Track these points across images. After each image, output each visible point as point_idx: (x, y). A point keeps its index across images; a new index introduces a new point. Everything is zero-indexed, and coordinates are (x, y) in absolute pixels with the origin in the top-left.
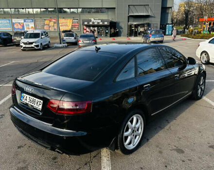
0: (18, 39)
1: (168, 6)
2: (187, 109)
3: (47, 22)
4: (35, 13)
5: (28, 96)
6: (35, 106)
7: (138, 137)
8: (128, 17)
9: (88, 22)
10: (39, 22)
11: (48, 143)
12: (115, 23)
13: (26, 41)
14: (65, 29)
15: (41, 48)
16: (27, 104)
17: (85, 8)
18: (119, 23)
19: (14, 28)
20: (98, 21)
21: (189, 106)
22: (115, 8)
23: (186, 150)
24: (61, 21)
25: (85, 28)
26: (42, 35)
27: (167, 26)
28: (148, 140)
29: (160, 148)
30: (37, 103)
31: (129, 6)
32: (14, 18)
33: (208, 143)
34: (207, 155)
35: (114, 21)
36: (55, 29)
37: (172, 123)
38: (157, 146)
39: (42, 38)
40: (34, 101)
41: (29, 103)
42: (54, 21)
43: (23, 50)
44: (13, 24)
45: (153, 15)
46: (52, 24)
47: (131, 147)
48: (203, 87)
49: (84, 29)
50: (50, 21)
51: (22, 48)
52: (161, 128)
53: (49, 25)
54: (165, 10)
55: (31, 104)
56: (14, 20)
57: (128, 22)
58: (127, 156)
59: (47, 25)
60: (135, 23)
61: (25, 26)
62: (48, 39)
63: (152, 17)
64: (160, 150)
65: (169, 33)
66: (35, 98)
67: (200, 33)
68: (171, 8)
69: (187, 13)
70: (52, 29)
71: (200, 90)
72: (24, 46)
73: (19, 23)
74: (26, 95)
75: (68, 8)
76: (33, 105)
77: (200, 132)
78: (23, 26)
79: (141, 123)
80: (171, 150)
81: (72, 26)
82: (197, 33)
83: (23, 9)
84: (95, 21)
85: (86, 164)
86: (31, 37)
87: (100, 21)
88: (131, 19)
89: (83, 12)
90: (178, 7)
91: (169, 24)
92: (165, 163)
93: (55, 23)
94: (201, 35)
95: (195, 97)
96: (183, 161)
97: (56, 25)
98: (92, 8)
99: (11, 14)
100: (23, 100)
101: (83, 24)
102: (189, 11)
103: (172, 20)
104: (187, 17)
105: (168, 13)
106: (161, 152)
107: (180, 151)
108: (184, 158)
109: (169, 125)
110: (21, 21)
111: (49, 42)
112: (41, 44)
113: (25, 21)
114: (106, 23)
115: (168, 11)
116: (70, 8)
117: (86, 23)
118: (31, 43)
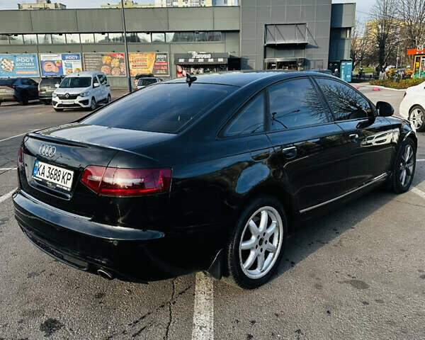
0: (48, 89)
1: (343, 26)
2: (377, 209)
3: (106, 59)
4: (83, 42)
5: (47, 166)
6: (60, 183)
7: (271, 255)
8: (265, 47)
9: (186, 59)
10: (91, 59)
11: (83, 257)
12: (239, 59)
13: (63, 92)
14: (141, 73)
15: (93, 107)
16: (44, 182)
17: (179, 32)
18: (246, 60)
19: (43, 72)
20: (206, 56)
21: (382, 205)
22: (238, 31)
23: (373, 283)
24: (134, 56)
25: (180, 70)
26: (95, 81)
27: (343, 64)
28: (293, 264)
29: (318, 279)
30: (63, 177)
31: (266, 25)
32: (43, 52)
33: (420, 271)
34: (416, 293)
35: (236, 55)
36: (121, 73)
37: (344, 234)
38: (313, 276)
39: (94, 87)
40: (57, 175)
41: (49, 179)
42: (120, 57)
43: (57, 110)
44: (41, 63)
45: (314, 44)
46: (115, 62)
47: (257, 274)
48: (411, 168)
49: (178, 72)
50: (113, 57)
51: (56, 107)
52: (322, 243)
53: (109, 65)
54: (337, 33)
55: (52, 180)
56: (43, 57)
57: (265, 57)
58: (248, 291)
59: (106, 64)
60: (278, 60)
61: (64, 67)
62: (107, 90)
63: (311, 47)
64: (317, 282)
65: (345, 78)
66: (59, 169)
67: (409, 77)
68: (350, 28)
69: (382, 40)
70: (115, 73)
71: (404, 173)
72: (60, 102)
73: (53, 62)
74: (43, 164)
75: (148, 33)
76: (56, 182)
77: (403, 250)
78: (60, 67)
79: (278, 227)
80: (340, 283)
81: (155, 66)
82: (404, 78)
83: (61, 34)
84: (198, 56)
85: (163, 306)
86: (72, 86)
87: (209, 56)
88: (271, 53)
89: (175, 39)
90: (364, 29)
91: (346, 61)
92: (326, 305)
93: (121, 61)
94: (410, 81)
95: (393, 188)
96: (365, 303)
97: (124, 64)
98: (194, 32)
99: (38, 45)
100: (38, 175)
101: (177, 63)
102: (385, 36)
103: (353, 54)
104: (382, 46)
105: (344, 39)
106: (318, 286)
107: (359, 284)
108: (366, 298)
109: (338, 239)
110: (57, 57)
111: (109, 95)
112: (93, 98)
113: (63, 58)
114: (221, 60)
115: (343, 36)
116: (152, 32)
117: (181, 61)
118: (74, 97)
